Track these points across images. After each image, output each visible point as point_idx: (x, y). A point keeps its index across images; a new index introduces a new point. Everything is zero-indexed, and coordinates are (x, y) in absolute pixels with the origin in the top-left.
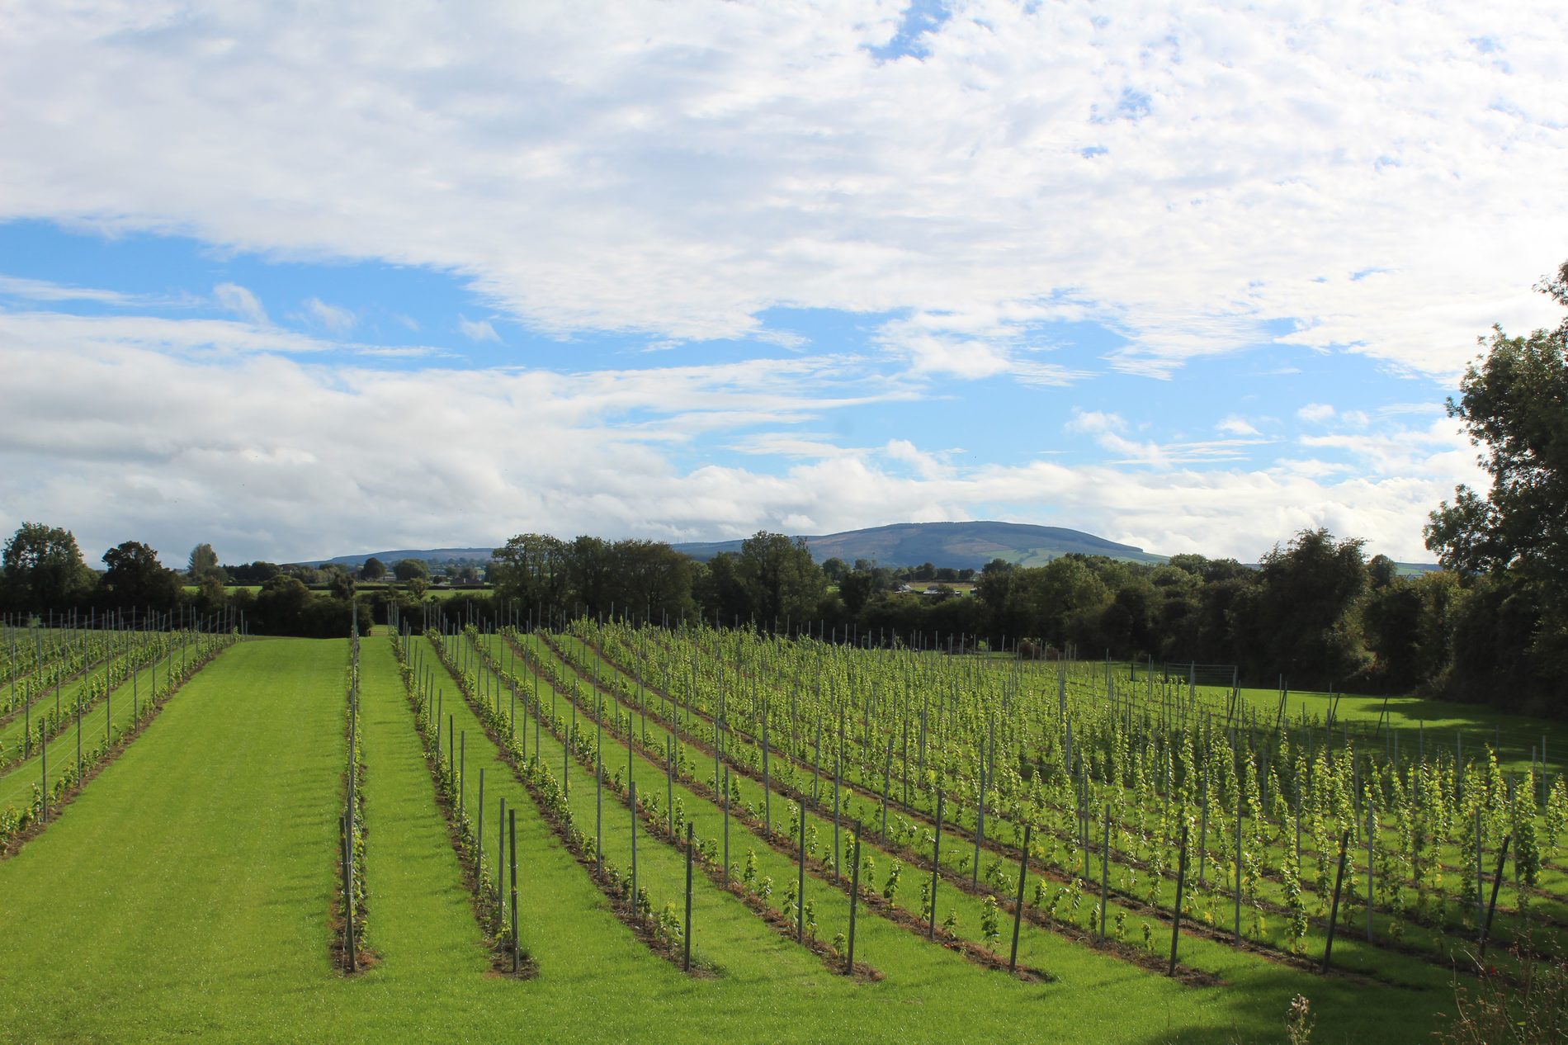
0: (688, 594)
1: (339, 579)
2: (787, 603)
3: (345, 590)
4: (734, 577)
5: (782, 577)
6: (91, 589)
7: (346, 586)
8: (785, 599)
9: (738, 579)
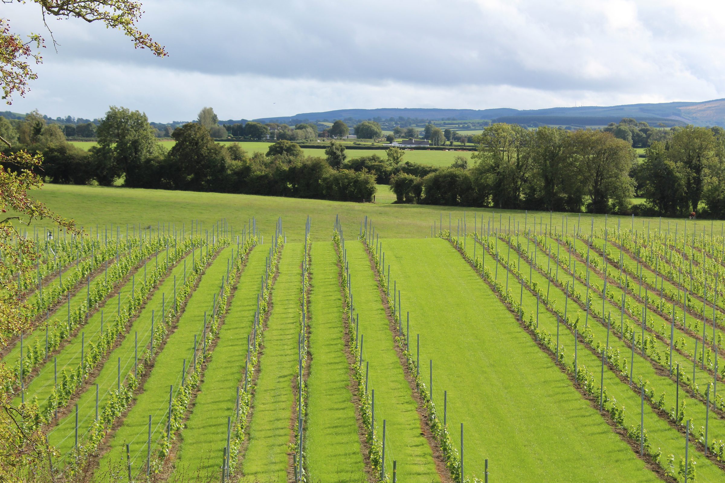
0: (626, 173)
1: (334, 147)
2: (708, 182)
3: (338, 156)
4: (666, 162)
5: (704, 161)
6: (162, 158)
7: (339, 153)
8: (706, 180)
9: (669, 163)
